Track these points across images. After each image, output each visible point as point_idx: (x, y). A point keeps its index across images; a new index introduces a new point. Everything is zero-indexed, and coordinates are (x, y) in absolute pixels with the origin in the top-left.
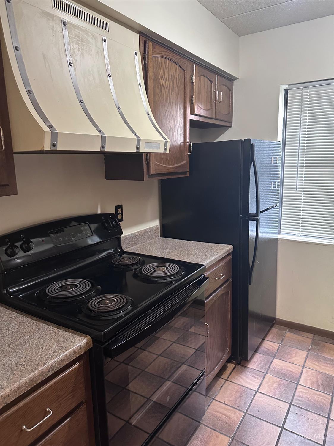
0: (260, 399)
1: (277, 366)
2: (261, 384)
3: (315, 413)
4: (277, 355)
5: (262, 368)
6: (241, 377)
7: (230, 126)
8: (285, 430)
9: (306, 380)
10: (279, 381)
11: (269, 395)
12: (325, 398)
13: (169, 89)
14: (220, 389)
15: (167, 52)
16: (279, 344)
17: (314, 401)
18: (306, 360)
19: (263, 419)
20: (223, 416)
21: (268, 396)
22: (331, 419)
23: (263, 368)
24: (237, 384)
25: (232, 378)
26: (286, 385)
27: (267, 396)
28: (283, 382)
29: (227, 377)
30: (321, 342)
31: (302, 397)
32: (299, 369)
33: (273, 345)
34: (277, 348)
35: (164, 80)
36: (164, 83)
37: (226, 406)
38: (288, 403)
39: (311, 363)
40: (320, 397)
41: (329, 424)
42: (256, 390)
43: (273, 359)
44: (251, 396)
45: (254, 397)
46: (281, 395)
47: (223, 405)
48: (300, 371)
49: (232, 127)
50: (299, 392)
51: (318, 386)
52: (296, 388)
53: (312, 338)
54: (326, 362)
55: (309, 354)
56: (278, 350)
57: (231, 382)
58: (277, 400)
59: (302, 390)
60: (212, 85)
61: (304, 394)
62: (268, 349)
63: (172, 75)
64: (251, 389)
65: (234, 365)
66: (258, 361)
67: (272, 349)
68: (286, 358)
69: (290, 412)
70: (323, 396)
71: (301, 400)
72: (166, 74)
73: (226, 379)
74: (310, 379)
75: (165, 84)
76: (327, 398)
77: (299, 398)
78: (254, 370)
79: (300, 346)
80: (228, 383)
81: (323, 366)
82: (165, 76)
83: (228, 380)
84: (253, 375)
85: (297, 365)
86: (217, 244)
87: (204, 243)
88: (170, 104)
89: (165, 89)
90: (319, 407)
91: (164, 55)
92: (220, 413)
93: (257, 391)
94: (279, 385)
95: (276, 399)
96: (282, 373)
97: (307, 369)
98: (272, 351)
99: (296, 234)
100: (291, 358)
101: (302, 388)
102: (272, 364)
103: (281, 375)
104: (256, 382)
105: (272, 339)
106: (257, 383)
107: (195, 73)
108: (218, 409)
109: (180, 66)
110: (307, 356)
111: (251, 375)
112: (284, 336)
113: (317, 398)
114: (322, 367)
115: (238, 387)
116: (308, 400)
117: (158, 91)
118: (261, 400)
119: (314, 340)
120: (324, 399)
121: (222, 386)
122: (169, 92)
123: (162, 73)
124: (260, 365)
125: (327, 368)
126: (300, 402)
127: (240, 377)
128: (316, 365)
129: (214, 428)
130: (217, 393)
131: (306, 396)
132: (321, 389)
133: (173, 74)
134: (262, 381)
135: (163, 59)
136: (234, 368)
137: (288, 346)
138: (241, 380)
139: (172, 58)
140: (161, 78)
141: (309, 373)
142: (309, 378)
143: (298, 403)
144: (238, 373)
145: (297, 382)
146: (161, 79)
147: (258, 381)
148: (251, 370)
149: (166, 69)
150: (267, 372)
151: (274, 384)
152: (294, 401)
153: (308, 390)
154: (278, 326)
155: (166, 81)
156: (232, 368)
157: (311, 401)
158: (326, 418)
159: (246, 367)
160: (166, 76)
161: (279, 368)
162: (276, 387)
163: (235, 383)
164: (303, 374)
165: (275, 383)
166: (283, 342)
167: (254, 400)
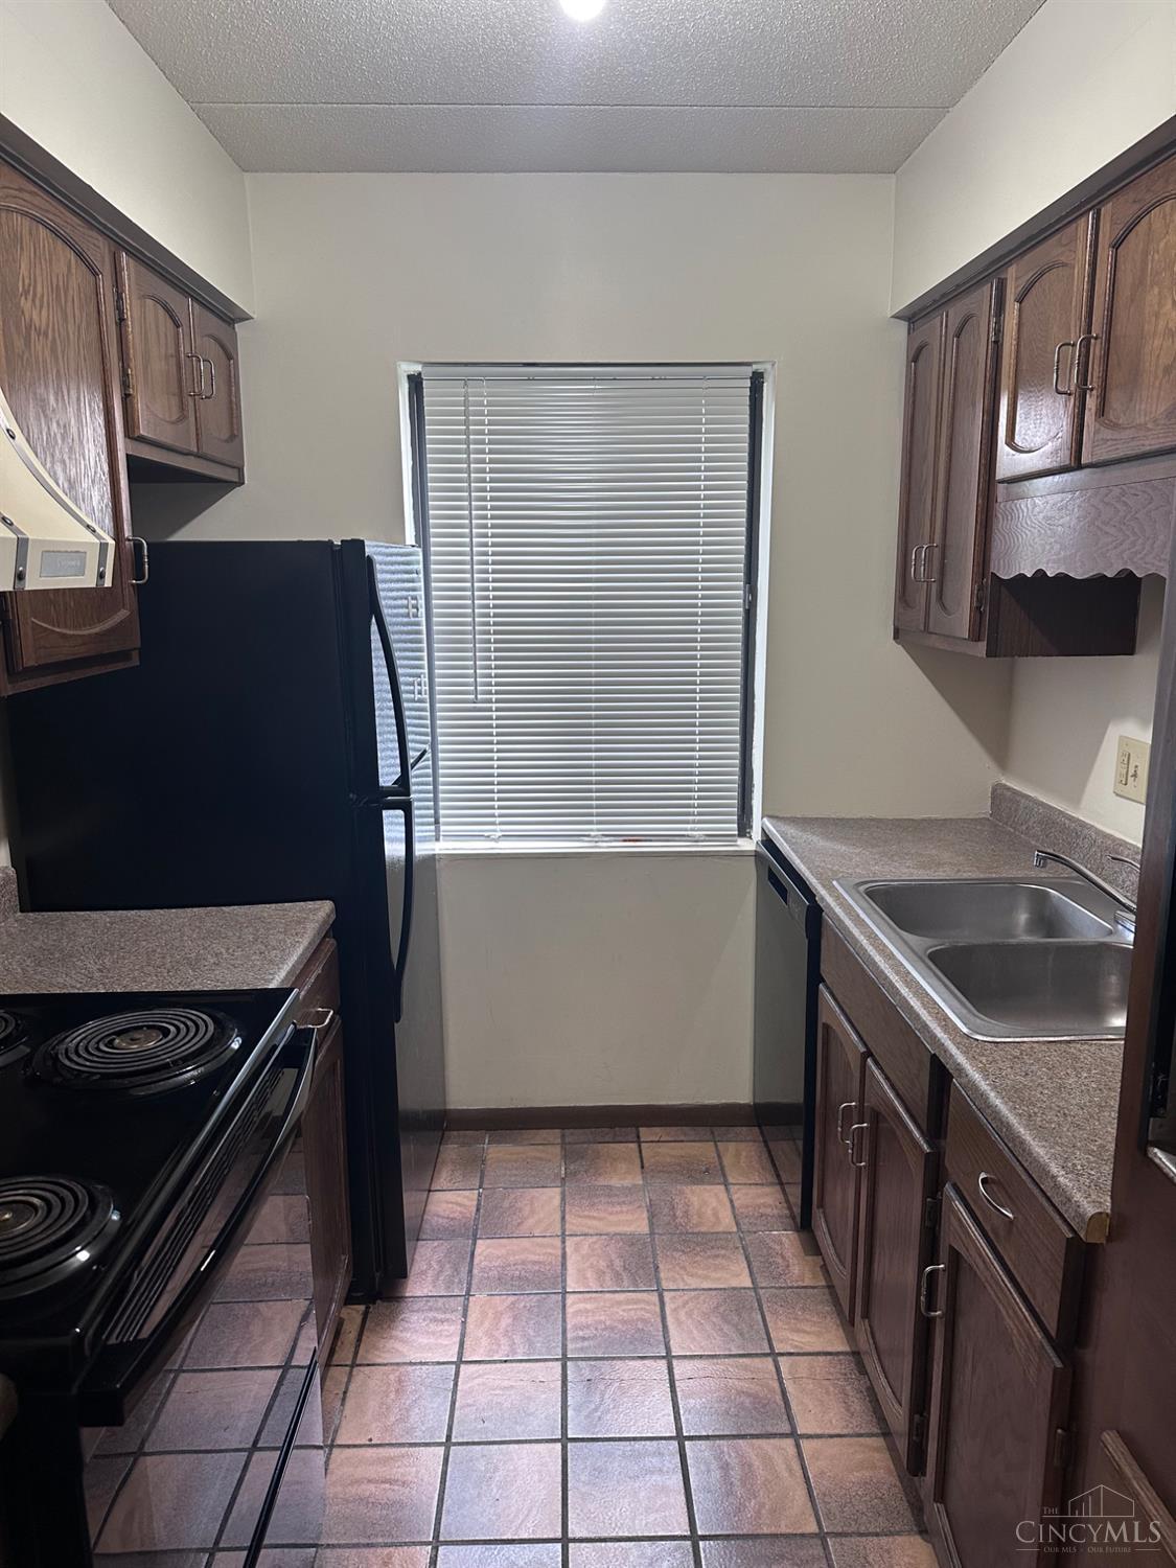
0: (477, 1381)
1: (491, 1262)
2: (463, 1335)
3: (633, 1358)
4: (480, 1226)
5: (449, 1284)
6: (396, 1338)
7: (237, 480)
8: (573, 1444)
9: (581, 1272)
10: (512, 1303)
11: (496, 1358)
12: (643, 1306)
13: (54, 339)
14: (343, 1404)
15: (38, 195)
16: (477, 1192)
17: (620, 1326)
18: (563, 1212)
19: (503, 1439)
20: (383, 1486)
21: (495, 1362)
22: (674, 1357)
23: (453, 1283)
24: (392, 1364)
25: (367, 1351)
26: (536, 1310)
27: (494, 1366)
28: (523, 1302)
29: (351, 1356)
30: (585, 1146)
31: (588, 1327)
32: (553, 1247)
33: (459, 1200)
34: (475, 1203)
35: (33, 301)
36: (35, 317)
37: (381, 1450)
38: (557, 1360)
39: (580, 1217)
40: (630, 1307)
41: (676, 1371)
42: (455, 1359)
43: (474, 1244)
44: (446, 1386)
45: (456, 1385)
46: (531, 1343)
47: (371, 1451)
48: (560, 1252)
49: (243, 483)
50: (578, 1313)
51: (617, 1277)
52: (564, 1306)
53: (559, 1141)
54: (615, 1199)
55: (567, 1193)
56: (478, 1210)
57: (368, 1365)
58: (524, 1364)
59: (582, 1306)
60: (178, 334)
61: (590, 1314)
62: (448, 1218)
63: (57, 286)
64: (439, 1363)
65: (362, 1308)
66: (430, 1266)
67: (461, 1213)
68: (509, 1226)
69: (569, 1384)
70: (637, 1302)
71: (586, 1336)
72: (39, 280)
73: (349, 1363)
74: (592, 1266)
75: (39, 317)
76: (648, 1303)
77: (581, 1333)
78: (428, 1301)
79: (534, 1176)
80: (360, 1374)
81: (611, 1214)
82: (35, 287)
83: (358, 1362)
84: (431, 1315)
85: (544, 1237)
86: (273, 906)
87: (223, 908)
88: (60, 394)
89: (41, 338)
90: (636, 1336)
91: (30, 206)
92: (369, 1481)
93: (460, 1362)
94: (515, 1318)
95: (521, 1361)
96: (512, 1279)
97: (575, 1238)
98: (464, 1220)
99: (486, 834)
100: (522, 1222)
101: (580, 1301)
102: (476, 1261)
103: (512, 1281)
104: (446, 1333)
105: (450, 1181)
106: (451, 1335)
107: (129, 286)
108: (360, 1472)
109: (79, 255)
110: (563, 1199)
111: (424, 1320)
112: (483, 1162)
113: (625, 1314)
114: (611, 1218)
115: (397, 1374)
116: (606, 1329)
117: (19, 343)
118: (479, 1385)
119: (568, 1147)
120: (642, 1309)
121: (345, 1393)
122: (53, 350)
123: (26, 274)
124: (441, 1278)
125: (623, 1217)
126: (586, 1344)
127: (391, 1337)
128: (594, 1218)
129: (366, 1541)
130: (337, 1422)
131: (597, 1318)
132: (626, 1283)
133: (61, 283)
134: (464, 1323)
135: (27, 222)
136: (365, 1315)
137: (505, 1188)
138: (398, 1346)
139: (58, 220)
140: (26, 292)
141: (585, 1249)
142: (588, 1264)
143: (582, 1349)
144: (382, 1328)
145: (560, 1286)
146: (23, 298)
147: (453, 1328)
148: (421, 1304)
149: (37, 258)
150: (469, 1290)
151: (499, 1319)
152: (570, 1346)
153: (594, 1298)
154: (455, 1133)
155: (41, 307)
156: (359, 1320)
157: (612, 1328)
158: (663, 1357)
159: (400, 1299)
160: (39, 289)
161: (499, 1266)
162: (508, 1326)
163: (385, 1365)
164: (568, 1257)
165: (502, 1314)
166: (486, 1181)
167: (459, 1394)
